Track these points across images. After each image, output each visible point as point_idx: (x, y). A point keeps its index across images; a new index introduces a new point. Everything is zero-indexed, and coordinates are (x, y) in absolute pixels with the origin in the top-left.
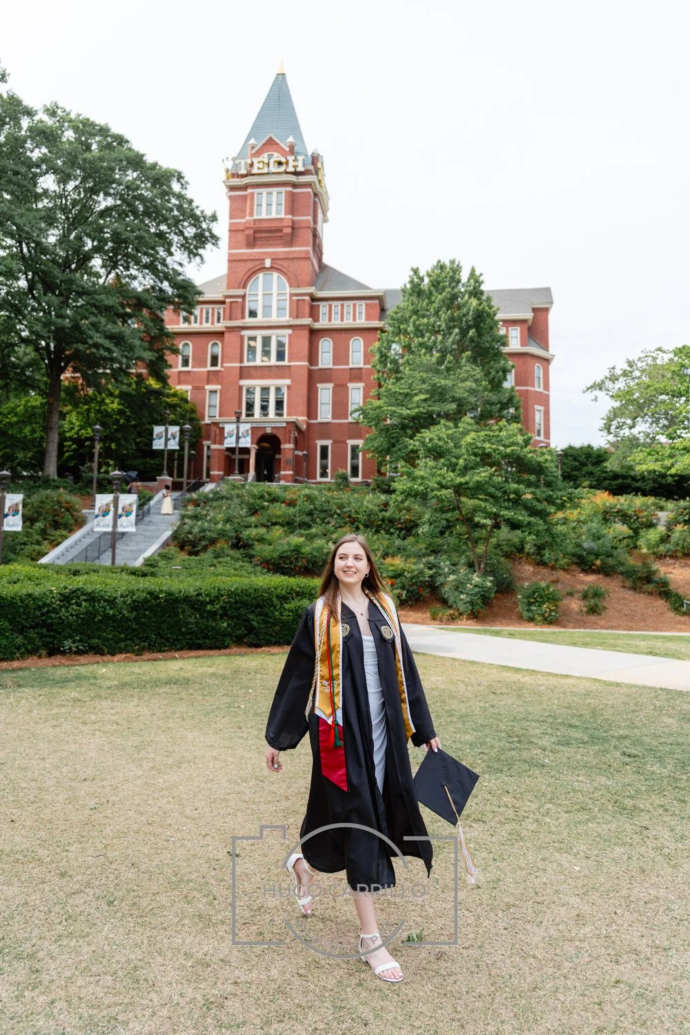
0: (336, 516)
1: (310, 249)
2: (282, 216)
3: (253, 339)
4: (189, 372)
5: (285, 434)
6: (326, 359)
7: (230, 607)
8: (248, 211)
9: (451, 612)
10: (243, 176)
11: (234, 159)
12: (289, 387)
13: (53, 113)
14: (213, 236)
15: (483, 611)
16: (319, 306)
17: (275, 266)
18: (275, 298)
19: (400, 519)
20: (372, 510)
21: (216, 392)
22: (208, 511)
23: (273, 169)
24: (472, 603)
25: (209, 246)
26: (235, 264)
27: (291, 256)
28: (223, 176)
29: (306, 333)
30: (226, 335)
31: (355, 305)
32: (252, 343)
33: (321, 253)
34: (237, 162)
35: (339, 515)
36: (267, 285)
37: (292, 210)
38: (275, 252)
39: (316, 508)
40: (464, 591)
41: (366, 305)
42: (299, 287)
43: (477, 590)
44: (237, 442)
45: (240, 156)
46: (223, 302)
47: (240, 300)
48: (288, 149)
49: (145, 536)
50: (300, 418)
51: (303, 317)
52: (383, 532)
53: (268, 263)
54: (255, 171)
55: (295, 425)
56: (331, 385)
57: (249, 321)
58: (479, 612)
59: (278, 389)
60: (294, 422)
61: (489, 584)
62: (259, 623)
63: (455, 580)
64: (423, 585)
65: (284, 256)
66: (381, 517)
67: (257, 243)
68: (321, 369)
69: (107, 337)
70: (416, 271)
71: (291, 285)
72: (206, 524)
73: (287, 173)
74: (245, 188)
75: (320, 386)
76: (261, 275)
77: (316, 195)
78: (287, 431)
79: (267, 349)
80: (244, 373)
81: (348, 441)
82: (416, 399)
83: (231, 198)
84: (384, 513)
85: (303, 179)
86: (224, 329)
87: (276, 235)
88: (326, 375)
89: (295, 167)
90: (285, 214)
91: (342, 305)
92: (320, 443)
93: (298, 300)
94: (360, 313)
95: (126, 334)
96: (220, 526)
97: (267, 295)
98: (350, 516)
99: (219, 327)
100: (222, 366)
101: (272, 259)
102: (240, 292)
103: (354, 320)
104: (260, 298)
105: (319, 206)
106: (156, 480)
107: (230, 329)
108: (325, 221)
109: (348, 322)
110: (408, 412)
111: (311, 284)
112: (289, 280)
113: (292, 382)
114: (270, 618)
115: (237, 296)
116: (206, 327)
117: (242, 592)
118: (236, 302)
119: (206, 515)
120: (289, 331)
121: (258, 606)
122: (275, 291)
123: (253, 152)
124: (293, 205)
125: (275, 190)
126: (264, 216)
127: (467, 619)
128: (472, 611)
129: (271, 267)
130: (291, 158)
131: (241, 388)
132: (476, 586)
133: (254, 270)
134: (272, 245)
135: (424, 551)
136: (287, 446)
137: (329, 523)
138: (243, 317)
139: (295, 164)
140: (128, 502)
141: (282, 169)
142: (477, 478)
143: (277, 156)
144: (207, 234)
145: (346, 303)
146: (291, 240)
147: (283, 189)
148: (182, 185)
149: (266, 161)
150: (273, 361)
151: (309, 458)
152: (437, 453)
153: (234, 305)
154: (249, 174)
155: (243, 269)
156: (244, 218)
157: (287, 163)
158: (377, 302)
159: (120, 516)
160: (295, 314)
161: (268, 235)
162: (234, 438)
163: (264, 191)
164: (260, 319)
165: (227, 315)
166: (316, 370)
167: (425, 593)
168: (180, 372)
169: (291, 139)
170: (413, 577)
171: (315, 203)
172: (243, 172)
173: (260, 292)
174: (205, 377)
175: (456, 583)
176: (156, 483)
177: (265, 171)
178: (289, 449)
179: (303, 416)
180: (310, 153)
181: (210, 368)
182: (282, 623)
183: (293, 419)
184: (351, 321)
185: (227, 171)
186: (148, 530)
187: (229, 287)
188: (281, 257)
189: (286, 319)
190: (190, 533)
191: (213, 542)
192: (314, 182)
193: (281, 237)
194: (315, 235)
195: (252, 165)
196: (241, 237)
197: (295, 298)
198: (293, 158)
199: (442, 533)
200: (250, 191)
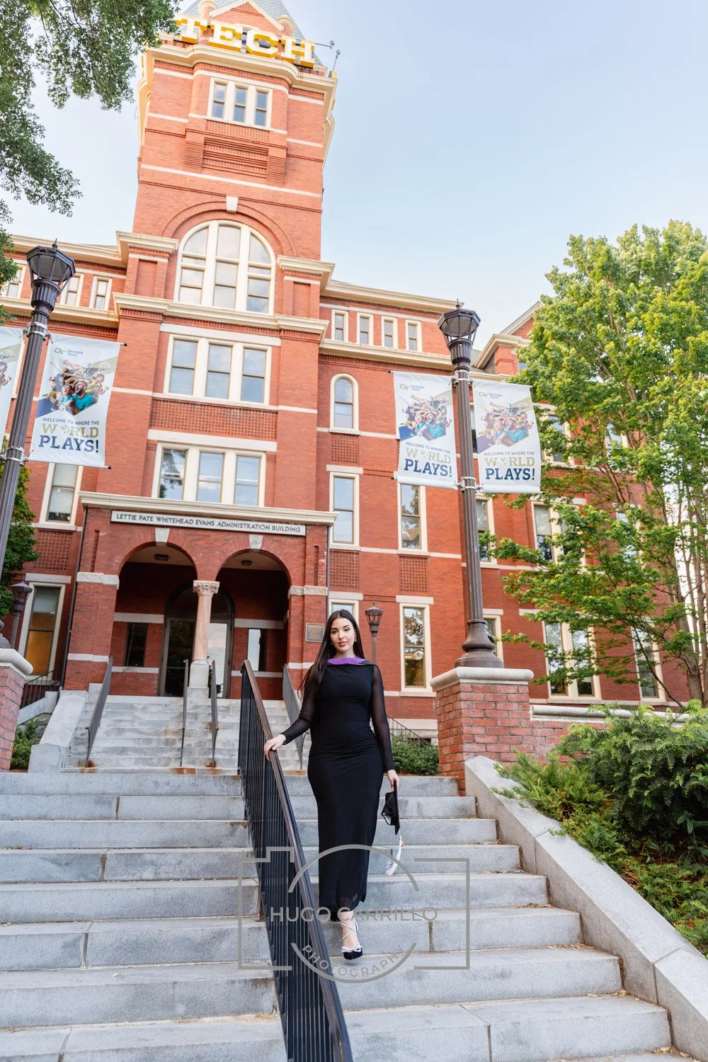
1: (321, 198)
2: (267, 127)
5: (305, 554)
6: (343, 416)
8: (193, 105)
12: (272, 458)
16: (329, 311)
17: (248, 212)
18: (243, 272)
26: (154, 190)
27: (283, 201)
29: (314, 350)
30: (123, 329)
32: (185, 353)
36: (227, 246)
37: (287, 122)
38: (246, 188)
41: (426, 326)
42: (298, 257)
47: (163, 259)
48: (280, 26)
53: (232, 203)
54: (216, 39)
55: (327, 535)
56: (356, 471)
57: (180, 303)
60: (329, 527)
65: (269, 197)
67: (211, 163)
68: (334, 434)
71: (280, 252)
73: (280, 58)
74: (189, 66)
75: (332, 470)
76: (213, 225)
78: (311, 549)
79: (220, 369)
80: (160, 413)
81: (399, 598)
83: (156, 80)
86: (118, 315)
87: (252, 156)
88: (346, 448)
89: (297, 53)
90: (275, 125)
91: (379, 317)
92: (333, 598)
93: (296, 284)
94: (413, 338)
97: (226, 264)
99: (100, 312)
101: (240, 199)
102: (166, 243)
103: (402, 346)
104: (209, 267)
107: (134, 314)
109: (390, 349)
112: (276, 242)
113: (280, 447)
115: (160, 253)
118: (155, 262)
120: (276, 341)
122: (243, 259)
123: (213, 14)
124: (287, 116)
125: (253, 83)
126: (229, 118)
129: (239, 213)
130: (289, 40)
131: (151, 446)
133: (199, 211)
134: (243, 175)
136: (306, 591)
139: (298, 49)
143: (260, 31)
146: (284, 172)
147: (270, 86)
149: (239, 30)
150: (235, 397)
153: (147, 268)
154: (201, 43)
155: (175, 203)
156: (183, 114)
157: (281, 45)
160: (289, 308)
161: (235, 153)
163: (232, 81)
164: (208, 307)
165: (131, 284)
166: (325, 434)
172: (189, 37)
173: (210, 255)
177: (238, 44)
178: (316, 599)
184: (395, 348)
187: (139, 229)
188: (260, 198)
189: (268, 315)
192: (331, 90)
193: (265, 163)
196: (173, 146)
197: (289, 279)
198: (294, 39)
200: (200, 73)
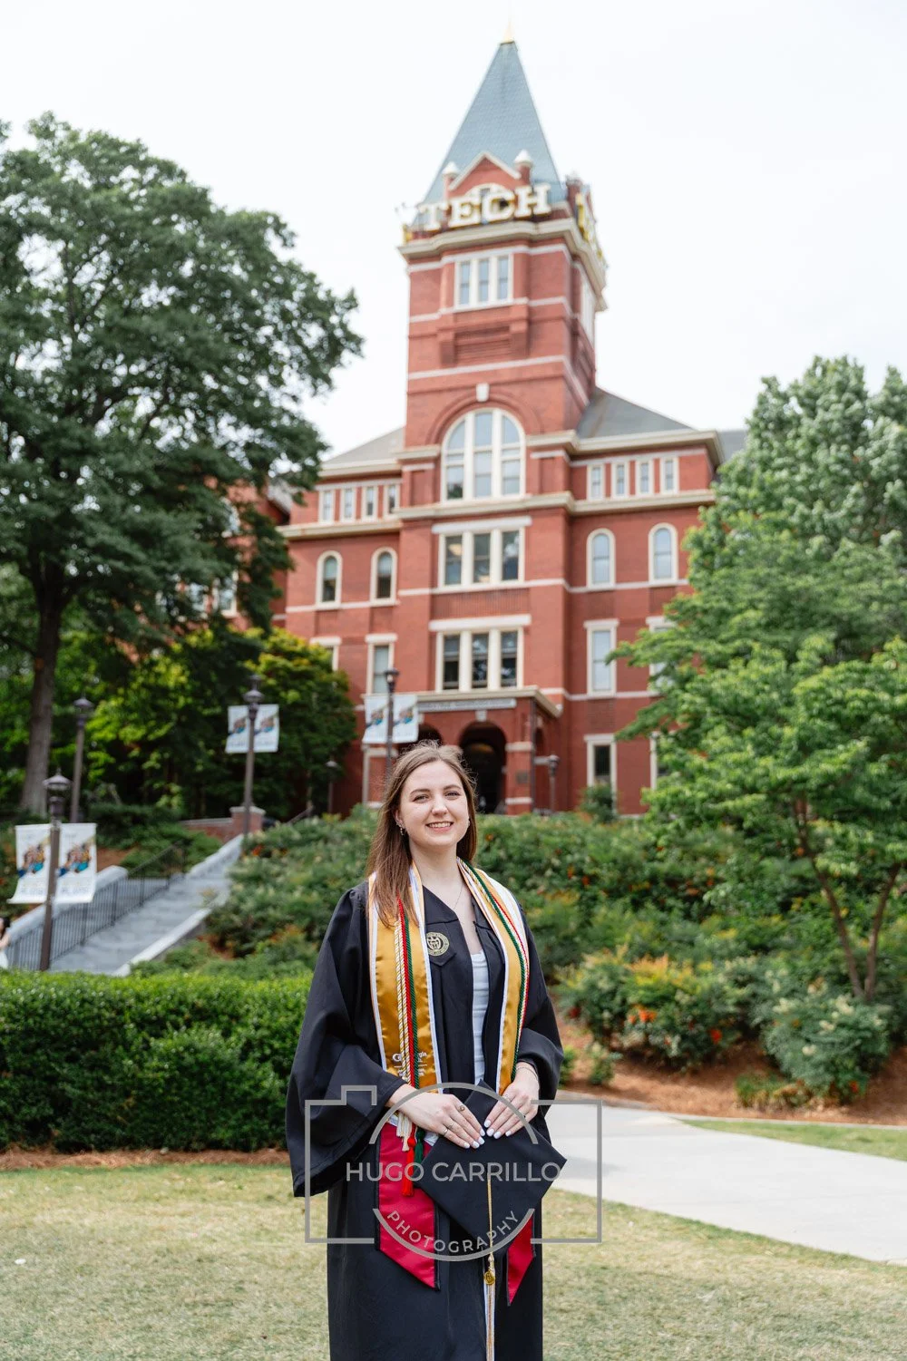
0: (549, 872)
1: (564, 359)
2: (509, 300)
3: (455, 539)
4: (335, 611)
5: (515, 720)
6: (601, 572)
7: (13, 1043)
8: (443, 298)
9: (788, 1087)
10: (433, 234)
11: (417, 206)
12: (527, 630)
13: (44, 132)
14: (351, 337)
15: (861, 1087)
16: (584, 469)
17: (497, 397)
18: (497, 457)
19: (692, 877)
20: (628, 858)
21: (385, 647)
22: (285, 865)
23: (490, 214)
24: (832, 1066)
25: (346, 356)
26: (418, 400)
27: (528, 375)
28: (399, 239)
29: (559, 522)
30: (404, 535)
31: (657, 462)
32: (455, 548)
33: (592, 369)
34: (422, 209)
35: (556, 870)
36: (483, 436)
37: (527, 286)
38: (495, 372)
39: (510, 857)
40: (811, 1037)
41: (681, 459)
42: (543, 432)
43: (844, 1033)
44: (390, 733)
45: (429, 197)
46: (398, 474)
47: (429, 466)
48: (517, 175)
49: (158, 921)
50: (547, 692)
51: (552, 490)
52: (650, 905)
53: (482, 392)
54: (455, 221)
55: (535, 705)
56: (611, 624)
57: (446, 505)
58: (852, 1089)
59: (507, 636)
60: (531, 698)
61: (878, 1023)
62: (84, 1088)
63: (792, 1012)
64: (724, 1023)
65: (514, 377)
66: (647, 872)
67: (463, 355)
68: (591, 593)
69: (125, 533)
70: (770, 383)
71: (528, 431)
72: (271, 892)
73: (516, 219)
74: (436, 255)
75: (591, 626)
76: (470, 417)
77: (575, 257)
78: (519, 714)
79: (482, 558)
80: (438, 607)
81: (651, 736)
82: (737, 619)
83: (413, 277)
84: (656, 864)
85: (547, 228)
86: (400, 525)
87: (496, 337)
88: (602, 604)
89: (531, 206)
90: (515, 296)
91: (632, 464)
92: (593, 741)
93: (542, 459)
94: (669, 477)
95: (164, 525)
96: (297, 895)
97: (482, 453)
98: (580, 873)
99: (391, 521)
100: (398, 597)
101: (491, 385)
102: (430, 451)
103: (657, 489)
104: (468, 460)
105: (583, 277)
106: (228, 815)
107: (411, 523)
108: (599, 306)
109: (645, 496)
110: (720, 648)
111: (566, 427)
112: (524, 422)
113: (534, 619)
114: (112, 1074)
115: (425, 460)
116: (370, 522)
117: (46, 1008)
118: (423, 471)
119: (278, 875)
120: (526, 521)
121: (90, 1043)
122: (496, 444)
123: (453, 186)
124: (529, 278)
125: (493, 255)
126: (474, 303)
127: (827, 1106)
128: (833, 1086)
129: (490, 401)
130: (523, 192)
131: (432, 636)
132: (841, 1025)
133: (456, 408)
134: (492, 358)
135: (733, 946)
136: (520, 747)
137: (535, 887)
138: (436, 499)
139: (531, 200)
140: (79, 841)
141: (507, 213)
142: (827, 767)
143: (498, 191)
144: (339, 333)
145: (639, 459)
146: (527, 344)
147: (509, 251)
148: (285, 240)
149: (476, 201)
150: (494, 580)
151: (569, 771)
152: (741, 716)
153: (418, 477)
154: (445, 229)
155: (437, 405)
156: (435, 310)
157: (516, 201)
158: (702, 452)
159: (64, 871)
160: (536, 487)
161: (481, 339)
162: (384, 725)
163: (474, 257)
164: (469, 501)
165: (407, 498)
166: (579, 595)
167: (727, 1042)
168: (319, 612)
169: (523, 157)
170: (695, 1005)
171: (574, 273)
172: (433, 225)
173: (469, 449)
174: (365, 619)
175: (797, 1017)
176: (229, 821)
177: (475, 219)
178: (523, 753)
179: (555, 686)
180: (563, 179)
181: (375, 602)
182: (140, 1087)
183: (530, 691)
184: (650, 493)
185: (406, 229)
186: (167, 910)
187: (410, 442)
188: (506, 377)
189: (520, 497)
190: (237, 911)
191: (277, 926)
192: (569, 232)
193: (507, 340)
194: (575, 332)
195: (449, 212)
196: (431, 348)
197: (536, 456)
198: (527, 190)
199: (785, 907)
200: (446, 259)
